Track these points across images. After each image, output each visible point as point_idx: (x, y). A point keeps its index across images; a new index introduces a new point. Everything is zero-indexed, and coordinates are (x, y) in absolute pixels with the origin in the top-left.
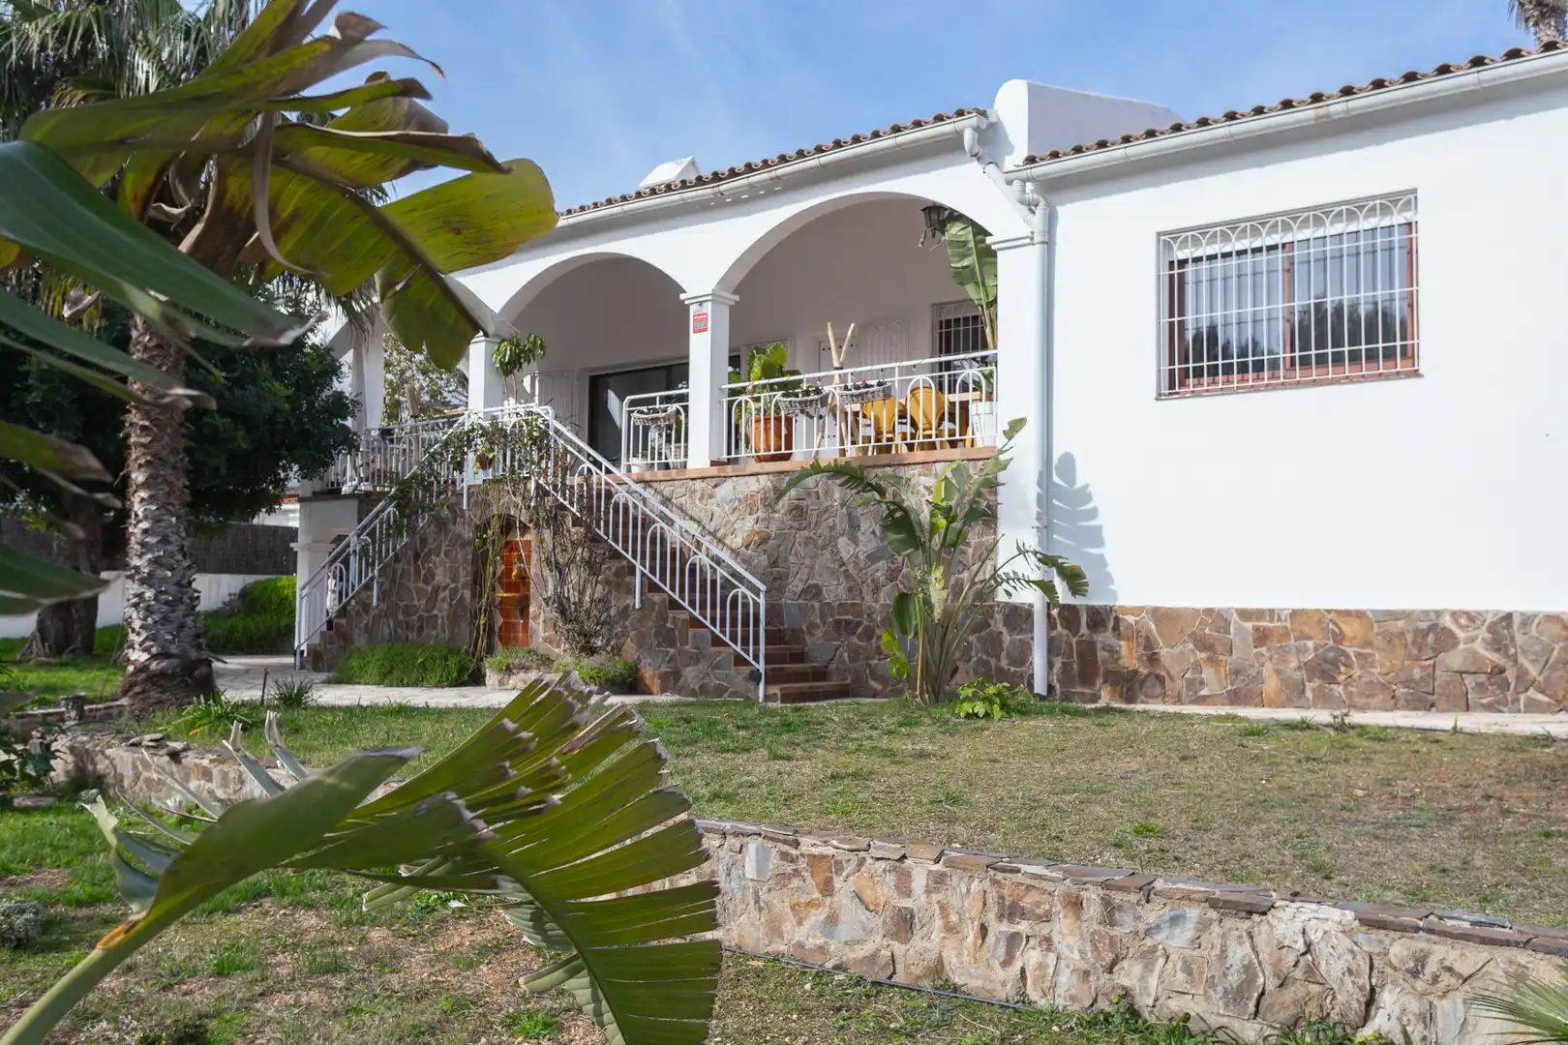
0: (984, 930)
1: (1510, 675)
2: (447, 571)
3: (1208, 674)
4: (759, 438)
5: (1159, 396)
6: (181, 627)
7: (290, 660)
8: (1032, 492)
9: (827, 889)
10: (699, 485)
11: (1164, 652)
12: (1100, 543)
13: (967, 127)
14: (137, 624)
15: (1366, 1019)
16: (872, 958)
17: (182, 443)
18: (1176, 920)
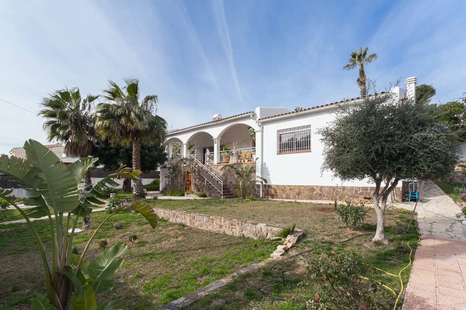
0: (229, 227)
1: (322, 195)
2: (180, 179)
3: (283, 195)
4: (224, 160)
5: (277, 154)
6: (140, 189)
7: (158, 192)
8: (260, 168)
9: (213, 222)
10: (216, 166)
11: (278, 191)
12: (269, 175)
13: (251, 114)
14: (134, 188)
15: (267, 236)
16: (218, 231)
17: (140, 163)
18: (248, 225)
